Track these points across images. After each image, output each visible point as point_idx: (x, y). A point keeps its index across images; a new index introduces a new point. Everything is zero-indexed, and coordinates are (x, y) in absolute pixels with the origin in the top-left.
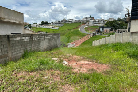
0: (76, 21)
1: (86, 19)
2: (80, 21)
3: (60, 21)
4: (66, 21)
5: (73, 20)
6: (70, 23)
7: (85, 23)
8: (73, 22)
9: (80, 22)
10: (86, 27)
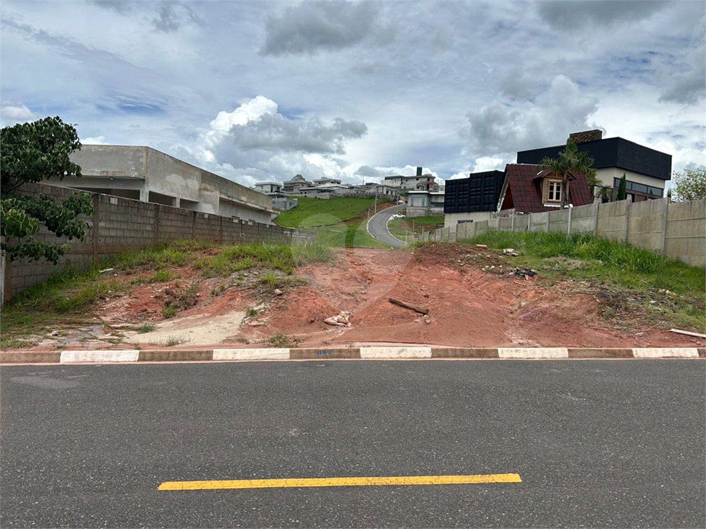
0: (353, 191)
1: (397, 184)
2: (372, 191)
3: (278, 187)
4: (309, 185)
5: (339, 183)
6: (327, 196)
7: (394, 202)
8: (342, 192)
9: (372, 197)
10: (396, 218)
